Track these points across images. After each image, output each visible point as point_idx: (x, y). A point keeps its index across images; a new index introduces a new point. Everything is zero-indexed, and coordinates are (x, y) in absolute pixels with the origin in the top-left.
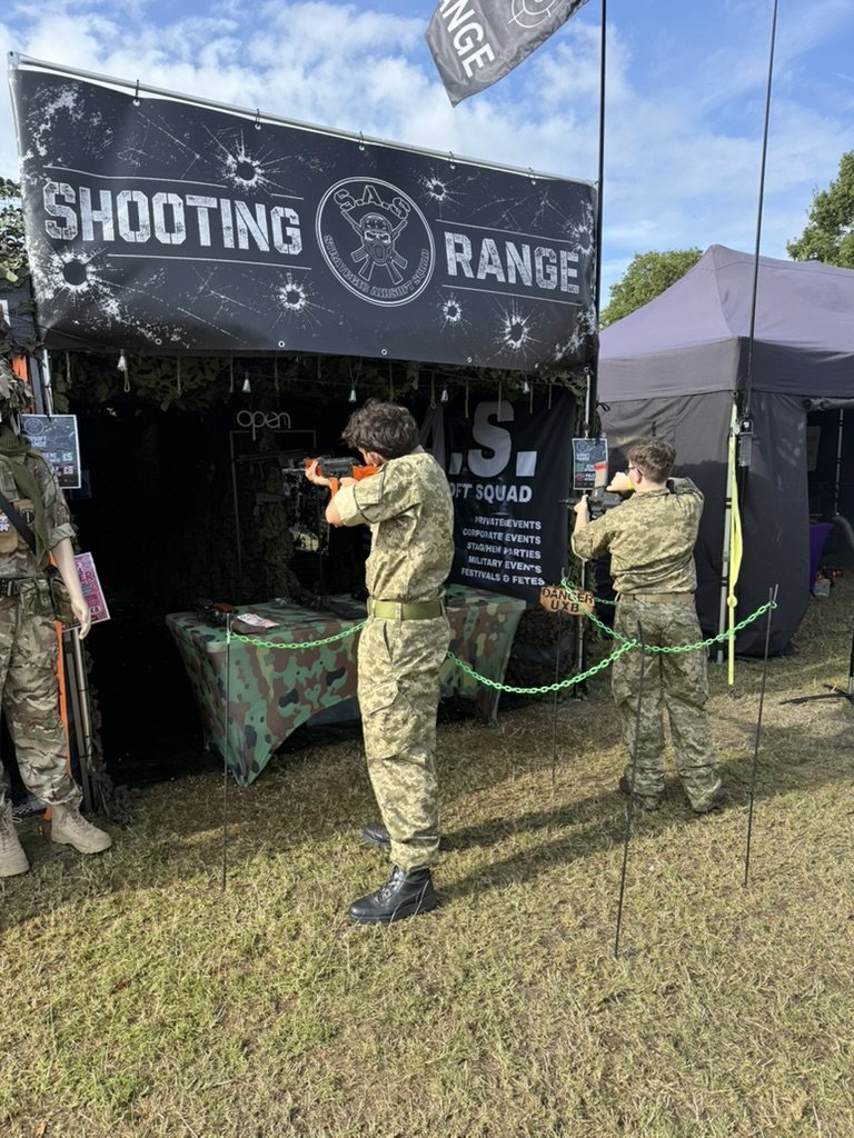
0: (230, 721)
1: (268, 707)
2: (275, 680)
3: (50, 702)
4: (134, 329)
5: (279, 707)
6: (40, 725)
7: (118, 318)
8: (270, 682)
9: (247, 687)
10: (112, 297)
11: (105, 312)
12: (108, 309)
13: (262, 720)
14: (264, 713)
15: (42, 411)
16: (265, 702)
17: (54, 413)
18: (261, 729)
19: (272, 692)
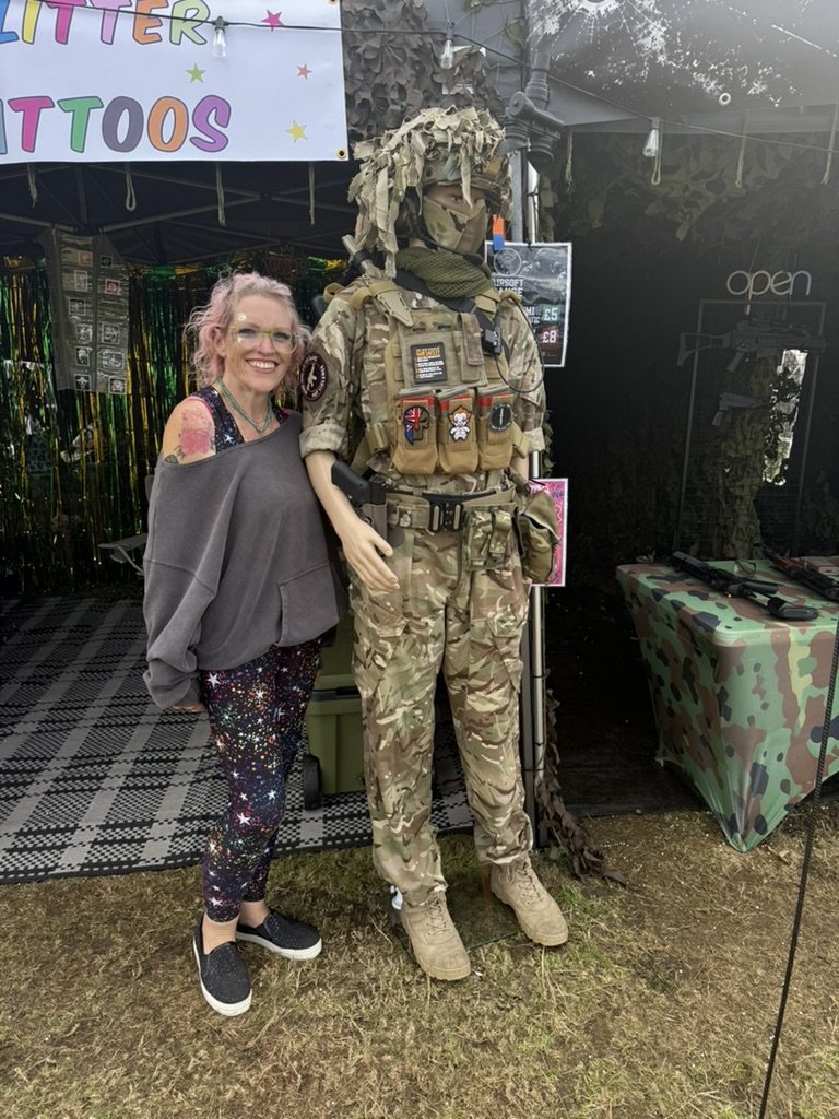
0: (731, 753)
1: (793, 738)
2: (810, 699)
3: (491, 701)
4: (686, 75)
5: (810, 740)
6: (477, 733)
7: (661, 59)
8: (801, 702)
9: (765, 706)
10: (656, 18)
11: (640, 48)
12: (647, 42)
13: (780, 757)
14: (784, 748)
15: (521, 236)
16: (788, 732)
17: (538, 240)
18: (777, 771)
19: (802, 718)
